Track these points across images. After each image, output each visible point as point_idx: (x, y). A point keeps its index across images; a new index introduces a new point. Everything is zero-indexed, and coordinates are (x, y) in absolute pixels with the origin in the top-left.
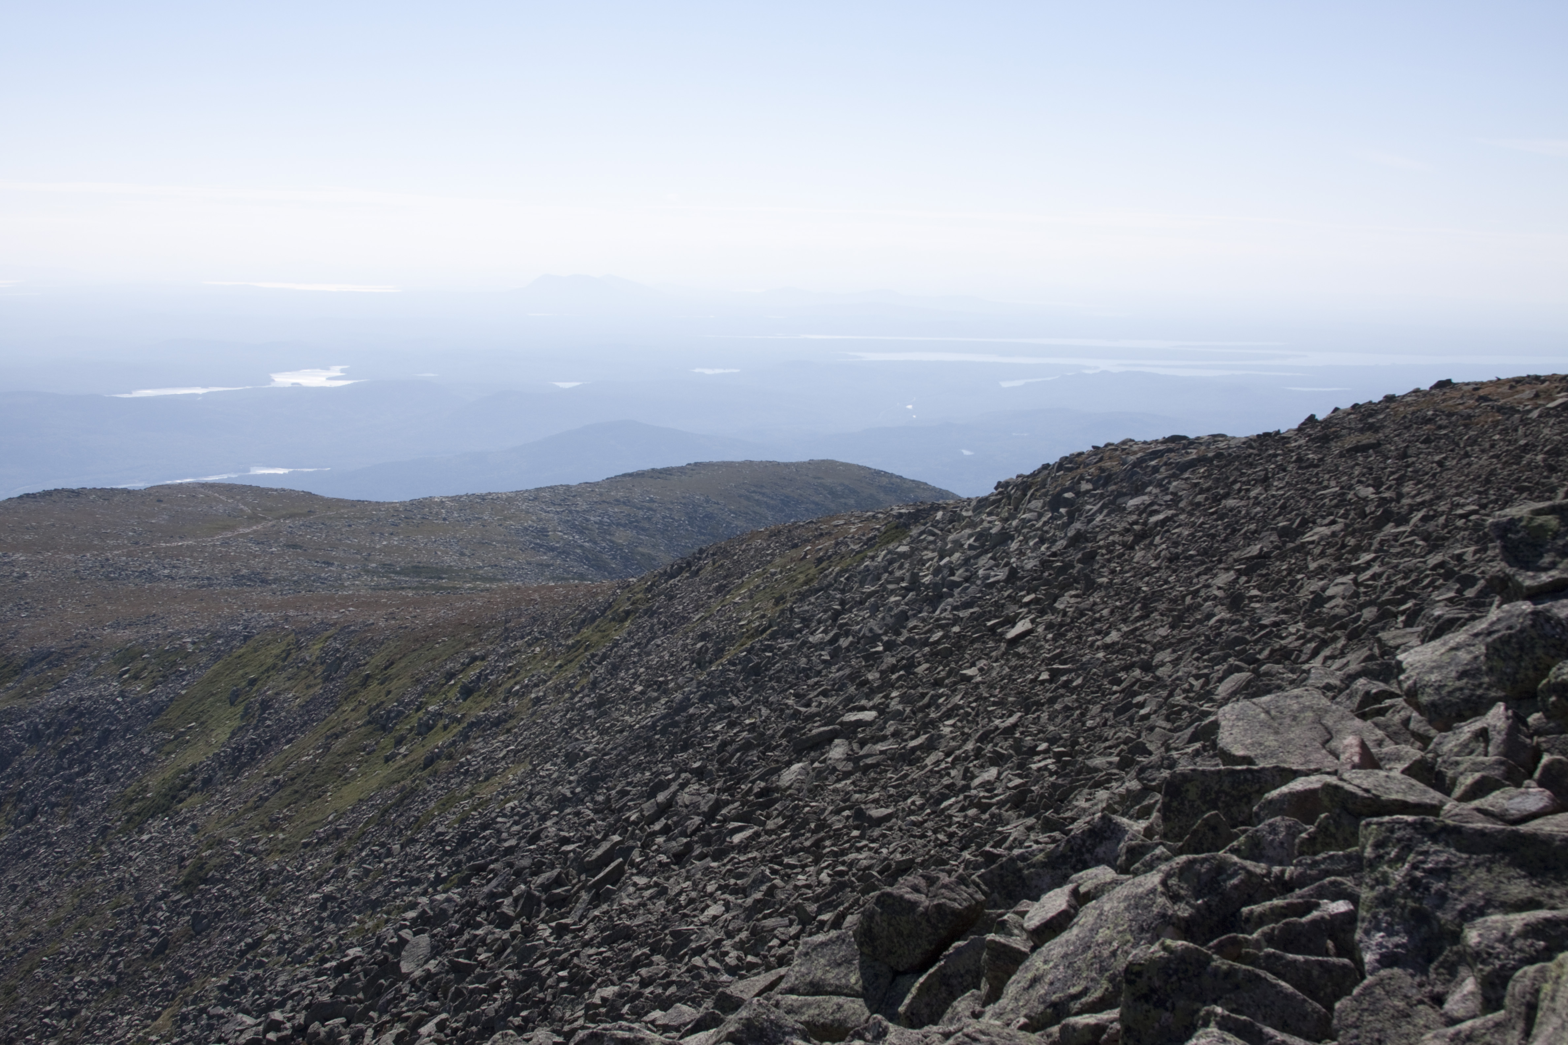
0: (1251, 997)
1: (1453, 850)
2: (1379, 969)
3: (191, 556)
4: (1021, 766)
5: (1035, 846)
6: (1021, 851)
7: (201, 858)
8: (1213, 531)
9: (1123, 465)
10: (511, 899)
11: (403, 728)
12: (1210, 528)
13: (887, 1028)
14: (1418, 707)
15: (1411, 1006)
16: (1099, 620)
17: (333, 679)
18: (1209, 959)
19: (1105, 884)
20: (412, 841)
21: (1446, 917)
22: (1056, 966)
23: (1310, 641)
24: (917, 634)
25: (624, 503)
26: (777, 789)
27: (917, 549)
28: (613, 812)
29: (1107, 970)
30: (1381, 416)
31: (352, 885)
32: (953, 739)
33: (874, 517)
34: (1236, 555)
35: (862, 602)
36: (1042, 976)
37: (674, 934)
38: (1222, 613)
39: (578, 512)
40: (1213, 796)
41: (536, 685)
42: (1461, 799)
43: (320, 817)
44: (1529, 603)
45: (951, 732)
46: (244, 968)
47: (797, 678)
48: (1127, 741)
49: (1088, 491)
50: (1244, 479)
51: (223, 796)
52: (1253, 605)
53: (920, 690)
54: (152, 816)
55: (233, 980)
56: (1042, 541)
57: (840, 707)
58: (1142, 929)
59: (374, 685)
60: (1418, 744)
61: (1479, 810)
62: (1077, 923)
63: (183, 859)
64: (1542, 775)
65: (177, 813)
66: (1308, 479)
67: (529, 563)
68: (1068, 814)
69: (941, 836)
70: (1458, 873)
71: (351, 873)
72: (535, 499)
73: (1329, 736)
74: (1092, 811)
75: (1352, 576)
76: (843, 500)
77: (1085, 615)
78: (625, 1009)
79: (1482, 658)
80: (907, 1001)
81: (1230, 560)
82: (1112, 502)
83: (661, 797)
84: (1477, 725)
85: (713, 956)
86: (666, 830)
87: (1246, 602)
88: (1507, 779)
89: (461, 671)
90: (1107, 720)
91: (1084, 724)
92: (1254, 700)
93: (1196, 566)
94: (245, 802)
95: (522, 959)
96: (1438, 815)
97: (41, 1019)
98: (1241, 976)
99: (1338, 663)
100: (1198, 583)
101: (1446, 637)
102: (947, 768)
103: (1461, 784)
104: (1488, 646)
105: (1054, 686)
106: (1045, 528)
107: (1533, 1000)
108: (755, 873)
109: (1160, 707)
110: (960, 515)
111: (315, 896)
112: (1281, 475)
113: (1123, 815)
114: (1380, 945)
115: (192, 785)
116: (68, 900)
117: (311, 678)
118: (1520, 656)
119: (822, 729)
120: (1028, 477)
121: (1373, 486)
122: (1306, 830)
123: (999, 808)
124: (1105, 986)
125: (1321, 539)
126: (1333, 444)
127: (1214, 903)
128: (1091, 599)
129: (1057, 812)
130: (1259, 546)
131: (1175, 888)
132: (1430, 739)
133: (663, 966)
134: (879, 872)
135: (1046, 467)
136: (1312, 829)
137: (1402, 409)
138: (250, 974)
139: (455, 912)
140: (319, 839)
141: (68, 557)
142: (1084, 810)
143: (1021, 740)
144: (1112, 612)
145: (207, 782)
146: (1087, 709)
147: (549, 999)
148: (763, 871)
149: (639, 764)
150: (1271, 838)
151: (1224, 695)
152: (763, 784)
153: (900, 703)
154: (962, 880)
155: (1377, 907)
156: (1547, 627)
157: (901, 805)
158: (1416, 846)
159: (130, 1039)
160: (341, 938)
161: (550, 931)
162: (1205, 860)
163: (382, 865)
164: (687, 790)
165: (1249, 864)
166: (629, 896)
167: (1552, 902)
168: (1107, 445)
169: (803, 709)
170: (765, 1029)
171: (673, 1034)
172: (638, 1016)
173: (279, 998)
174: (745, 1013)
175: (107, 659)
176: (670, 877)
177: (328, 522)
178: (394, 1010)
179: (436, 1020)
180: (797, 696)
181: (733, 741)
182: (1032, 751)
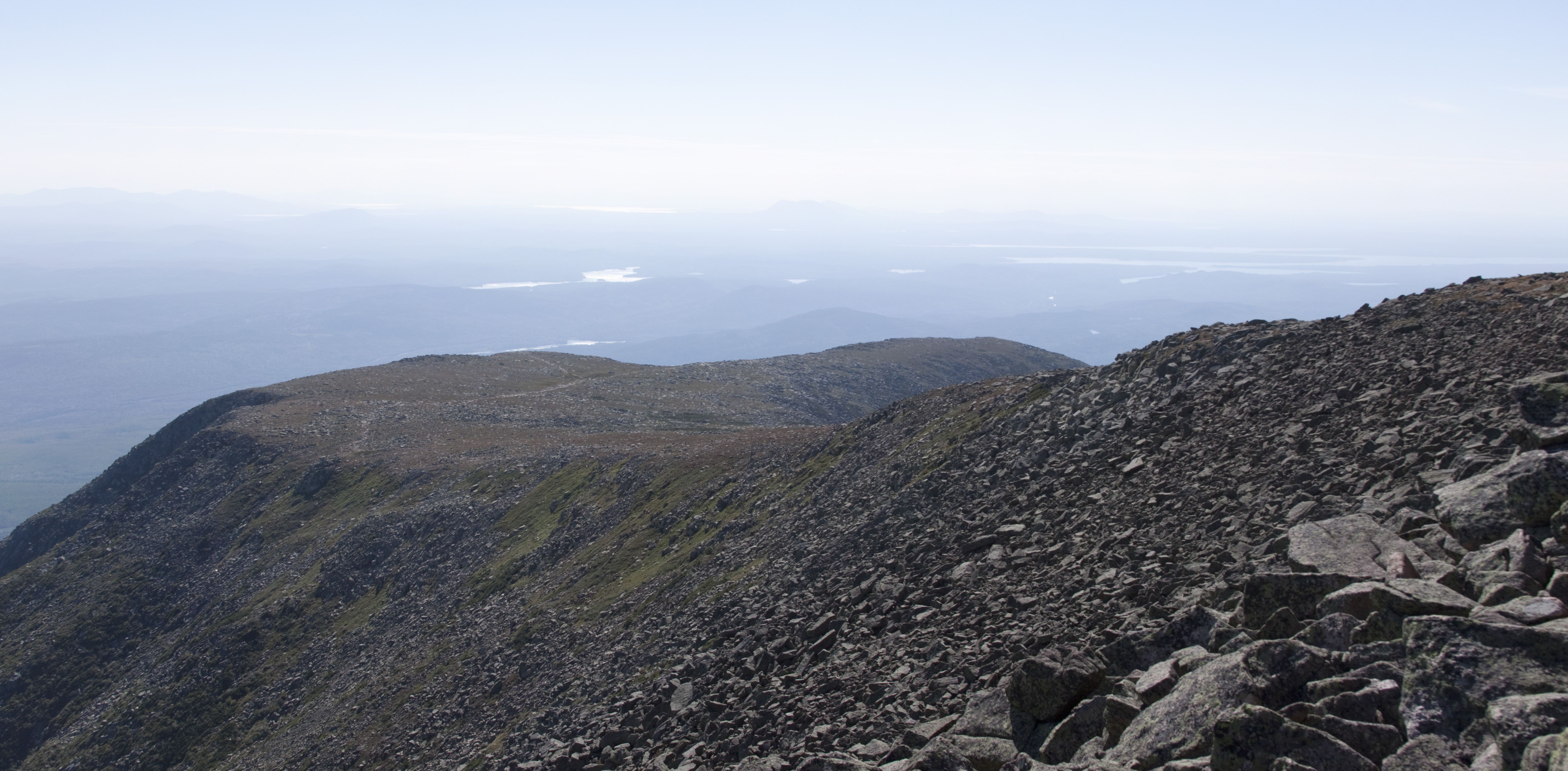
0: (1315, 752)
1: (1479, 644)
2: (1418, 734)
3: (524, 405)
4: (1134, 568)
5: (1145, 629)
6: (1134, 632)
7: (527, 624)
8: (1285, 393)
9: (1215, 342)
10: (752, 658)
11: (676, 531)
12: (1283, 391)
13: (1030, 763)
14: (1451, 531)
15: (1445, 765)
16: (1195, 459)
17: (625, 495)
18: (1281, 721)
19: (1199, 660)
20: (681, 614)
21: (1473, 695)
22: (1160, 721)
23: (1363, 478)
24: (1056, 467)
25: (839, 368)
26: (950, 581)
27: (1056, 404)
28: (828, 595)
29: (1200, 726)
30: (1423, 305)
31: (636, 645)
32: (1082, 546)
33: (1024, 380)
34: (1303, 411)
35: (1014, 443)
36: (1150, 728)
37: (871, 687)
38: (1292, 456)
39: (804, 374)
40: (1285, 595)
41: (773, 501)
42: (1486, 604)
43: (614, 595)
44: (1544, 451)
45: (1081, 541)
46: (556, 705)
47: (965, 499)
48: (1216, 551)
49: (1187, 362)
50: (1311, 353)
51: (544, 579)
52: (1316, 449)
53: (1057, 509)
54: (492, 593)
55: (548, 714)
56: (1151, 399)
57: (997, 521)
58: (1228, 696)
59: (655, 500)
60: (1451, 560)
61: (1501, 613)
62: (1177, 689)
63: (514, 624)
64: (1554, 587)
65: (511, 591)
66: (1363, 354)
67: (769, 412)
68: (1170, 605)
69: (1073, 619)
70: (1483, 662)
71: (636, 636)
72: (774, 365)
73: (1378, 552)
74: (1189, 603)
75: (1397, 428)
76: (1000, 367)
77: (1184, 455)
78: (835, 742)
79: (1505, 494)
80: (1046, 743)
81: (1299, 415)
82: (1206, 370)
83: (864, 585)
84: (1500, 546)
85: (901, 704)
86: (867, 609)
87: (1312, 447)
88: (1524, 589)
89: (719, 490)
90: (1200, 535)
91: (1183, 537)
92: (1317, 522)
93: (1272, 419)
94: (560, 583)
95: (760, 702)
96: (1467, 616)
97: (408, 740)
98: (1306, 735)
99: (1386, 496)
100: (1273, 432)
101: (1475, 477)
102: (1077, 568)
103: (1487, 592)
104: (1509, 485)
105: (1160, 508)
106: (1154, 389)
107: (1545, 763)
108: (933, 643)
109: (1243, 526)
110: (1089, 379)
111: (609, 653)
112: (1340, 350)
113: (1213, 607)
114: (1419, 716)
115: (522, 570)
116: (430, 653)
117: (610, 493)
118: (1536, 493)
119: (983, 537)
120: (1141, 351)
121: (1415, 359)
122: (1359, 624)
123: (1117, 599)
124: (1199, 738)
125: (1373, 399)
126: (1383, 326)
127: (1285, 678)
128: (1189, 443)
129: (1162, 603)
130: (1322, 405)
131: (1254, 665)
132: (1461, 556)
133: (864, 711)
134: (1026, 645)
135: (1155, 343)
136: (1364, 623)
137: (1440, 299)
138: (561, 709)
139: (711, 667)
140: (613, 611)
141: (435, 404)
142: (1183, 603)
143: (1134, 548)
144: (1205, 454)
145: (533, 568)
146: (1185, 526)
147: (779, 733)
148: (939, 642)
149: (848, 560)
150: (1331, 629)
151: (1293, 518)
152: (939, 577)
153: (1042, 518)
154: (1088, 653)
155: (1417, 686)
156: (1559, 471)
157: (1043, 595)
158: (1449, 639)
159: (472, 756)
160: (628, 684)
161: (781, 682)
162: (1278, 644)
163: (658, 631)
164: (883, 580)
165: (1313, 649)
166: (839, 657)
167: (1561, 686)
168: (1202, 327)
169: (969, 522)
170: (946, 760)
171: (871, 762)
172: (845, 746)
173: (581, 728)
174: (929, 748)
175: (462, 478)
176: (869, 645)
177: (623, 381)
178: (665, 739)
179: (696, 747)
180: (965, 512)
181: (917, 545)
182: (1143, 557)
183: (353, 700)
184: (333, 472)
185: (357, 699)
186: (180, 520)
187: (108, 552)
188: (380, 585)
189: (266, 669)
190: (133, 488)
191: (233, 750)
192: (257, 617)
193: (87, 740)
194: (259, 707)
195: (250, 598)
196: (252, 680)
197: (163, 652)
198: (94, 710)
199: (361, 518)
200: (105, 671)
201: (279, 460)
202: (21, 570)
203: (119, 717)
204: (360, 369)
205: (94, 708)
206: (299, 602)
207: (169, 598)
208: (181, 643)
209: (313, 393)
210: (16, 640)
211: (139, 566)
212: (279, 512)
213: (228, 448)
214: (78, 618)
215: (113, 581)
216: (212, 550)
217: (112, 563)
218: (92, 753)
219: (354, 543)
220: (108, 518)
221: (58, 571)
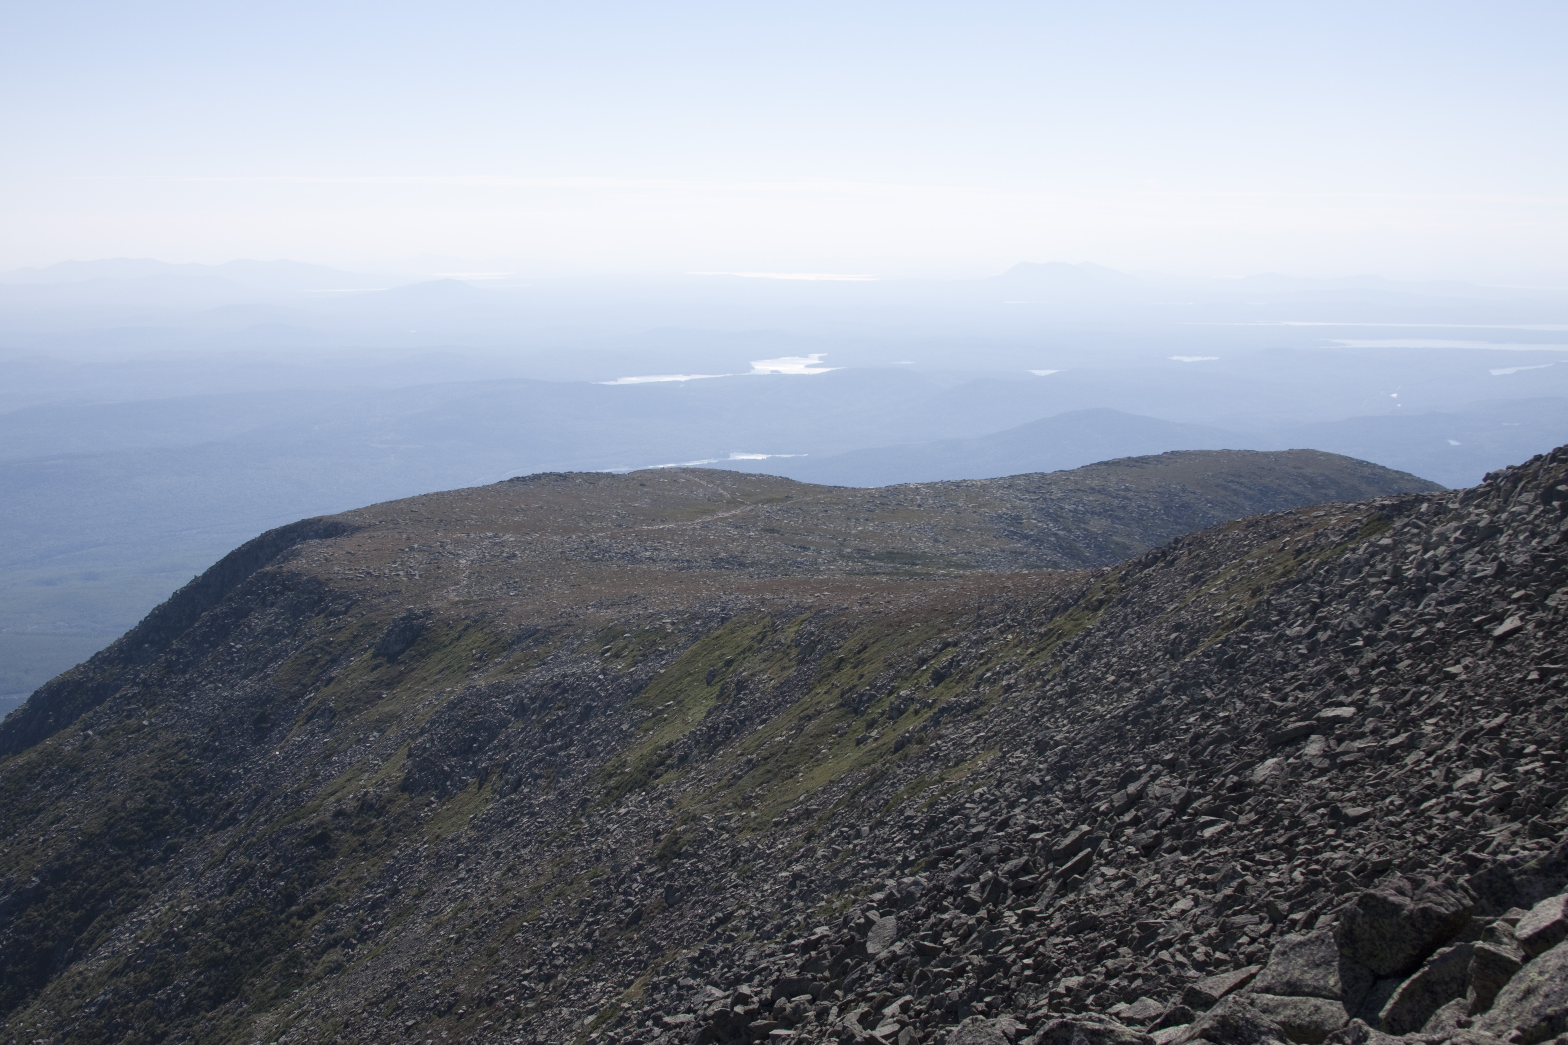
3: (672, 540)
4: (1507, 768)
5: (1524, 853)
6: (1507, 858)
7: (675, 833)
10: (977, 885)
11: (875, 712)
13: (1367, 1032)
17: (807, 662)
20: (881, 824)
22: (1552, 978)
24: (1400, 629)
25: (1099, 492)
26: (1251, 784)
27: (1400, 542)
28: (1082, 801)
31: (821, 865)
32: (1435, 738)
33: (1355, 508)
35: (1341, 595)
36: (1537, 987)
37: (1140, 926)
39: (1052, 500)
41: (1008, 673)
43: (791, 796)
45: (1433, 731)
46: (714, 941)
47: (1273, 672)
51: (698, 774)
53: (1401, 687)
54: (630, 791)
55: (703, 953)
56: (1533, 535)
57: (1317, 702)
59: (847, 669)
63: (658, 833)
65: (654, 788)
67: (1003, 551)
68: (1557, 820)
69: (1420, 838)
71: (820, 853)
72: (1010, 486)
76: (1323, 491)
78: (1090, 1002)
80: (1388, 1006)
83: (1132, 788)
85: (1181, 951)
86: (1135, 822)
89: (933, 657)
94: (719, 780)
95: (987, 945)
97: (520, 981)
102: (1427, 768)
105: (1543, 686)
106: (1537, 522)
108: (1226, 868)
110: (1446, 507)
111: (784, 874)
115: (669, 762)
116: (548, 868)
117: (786, 660)
119: (1298, 724)
120: (1519, 468)
123: (1482, 811)
129: (1544, 817)
133: (1129, 958)
134: (1355, 873)
135: (1538, 458)
138: (720, 947)
139: (922, 895)
140: (790, 818)
141: (555, 538)
143: (1507, 741)
145: (683, 759)
147: (1013, 986)
148: (1234, 867)
149: (1110, 755)
152: (1236, 779)
153: (1380, 699)
154: (1450, 884)
157: (1380, 803)
159: (603, 1005)
160: (809, 916)
161: (1016, 918)
163: (851, 846)
164: (1158, 782)
166: (1096, 886)
169: (1279, 703)
170: (1241, 1027)
171: (1138, 1027)
172: (1103, 1005)
173: (747, 973)
174: (1219, 1010)
175: (590, 638)
176: (1139, 869)
177: (805, 507)
178: (859, 990)
179: (900, 1001)
180: (1273, 689)
181: (1206, 734)
182: (1519, 754)
183: (449, 927)
184: (423, 627)
185: (454, 925)
186: (232, 687)
187: (145, 726)
188: (483, 777)
189: (339, 882)
190: (175, 644)
191: (299, 985)
192: (328, 814)
193: (120, 966)
194: (332, 932)
195: (319, 790)
196: (323, 896)
197: (213, 857)
198: (128, 928)
199: (459, 689)
200: (142, 878)
201: (355, 610)
202: (40, 747)
203: (159, 937)
204: (458, 491)
205: (128, 925)
206: (380, 796)
207: (219, 788)
208: (235, 846)
209: (398, 523)
210: (34, 836)
211: (183, 744)
212: (355, 679)
213: (291, 594)
214: (109, 809)
215: (151, 764)
216: (272, 726)
217: (149, 740)
218: (127, 983)
219: (449, 721)
220: (144, 683)
221: (84, 749)
